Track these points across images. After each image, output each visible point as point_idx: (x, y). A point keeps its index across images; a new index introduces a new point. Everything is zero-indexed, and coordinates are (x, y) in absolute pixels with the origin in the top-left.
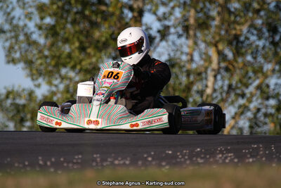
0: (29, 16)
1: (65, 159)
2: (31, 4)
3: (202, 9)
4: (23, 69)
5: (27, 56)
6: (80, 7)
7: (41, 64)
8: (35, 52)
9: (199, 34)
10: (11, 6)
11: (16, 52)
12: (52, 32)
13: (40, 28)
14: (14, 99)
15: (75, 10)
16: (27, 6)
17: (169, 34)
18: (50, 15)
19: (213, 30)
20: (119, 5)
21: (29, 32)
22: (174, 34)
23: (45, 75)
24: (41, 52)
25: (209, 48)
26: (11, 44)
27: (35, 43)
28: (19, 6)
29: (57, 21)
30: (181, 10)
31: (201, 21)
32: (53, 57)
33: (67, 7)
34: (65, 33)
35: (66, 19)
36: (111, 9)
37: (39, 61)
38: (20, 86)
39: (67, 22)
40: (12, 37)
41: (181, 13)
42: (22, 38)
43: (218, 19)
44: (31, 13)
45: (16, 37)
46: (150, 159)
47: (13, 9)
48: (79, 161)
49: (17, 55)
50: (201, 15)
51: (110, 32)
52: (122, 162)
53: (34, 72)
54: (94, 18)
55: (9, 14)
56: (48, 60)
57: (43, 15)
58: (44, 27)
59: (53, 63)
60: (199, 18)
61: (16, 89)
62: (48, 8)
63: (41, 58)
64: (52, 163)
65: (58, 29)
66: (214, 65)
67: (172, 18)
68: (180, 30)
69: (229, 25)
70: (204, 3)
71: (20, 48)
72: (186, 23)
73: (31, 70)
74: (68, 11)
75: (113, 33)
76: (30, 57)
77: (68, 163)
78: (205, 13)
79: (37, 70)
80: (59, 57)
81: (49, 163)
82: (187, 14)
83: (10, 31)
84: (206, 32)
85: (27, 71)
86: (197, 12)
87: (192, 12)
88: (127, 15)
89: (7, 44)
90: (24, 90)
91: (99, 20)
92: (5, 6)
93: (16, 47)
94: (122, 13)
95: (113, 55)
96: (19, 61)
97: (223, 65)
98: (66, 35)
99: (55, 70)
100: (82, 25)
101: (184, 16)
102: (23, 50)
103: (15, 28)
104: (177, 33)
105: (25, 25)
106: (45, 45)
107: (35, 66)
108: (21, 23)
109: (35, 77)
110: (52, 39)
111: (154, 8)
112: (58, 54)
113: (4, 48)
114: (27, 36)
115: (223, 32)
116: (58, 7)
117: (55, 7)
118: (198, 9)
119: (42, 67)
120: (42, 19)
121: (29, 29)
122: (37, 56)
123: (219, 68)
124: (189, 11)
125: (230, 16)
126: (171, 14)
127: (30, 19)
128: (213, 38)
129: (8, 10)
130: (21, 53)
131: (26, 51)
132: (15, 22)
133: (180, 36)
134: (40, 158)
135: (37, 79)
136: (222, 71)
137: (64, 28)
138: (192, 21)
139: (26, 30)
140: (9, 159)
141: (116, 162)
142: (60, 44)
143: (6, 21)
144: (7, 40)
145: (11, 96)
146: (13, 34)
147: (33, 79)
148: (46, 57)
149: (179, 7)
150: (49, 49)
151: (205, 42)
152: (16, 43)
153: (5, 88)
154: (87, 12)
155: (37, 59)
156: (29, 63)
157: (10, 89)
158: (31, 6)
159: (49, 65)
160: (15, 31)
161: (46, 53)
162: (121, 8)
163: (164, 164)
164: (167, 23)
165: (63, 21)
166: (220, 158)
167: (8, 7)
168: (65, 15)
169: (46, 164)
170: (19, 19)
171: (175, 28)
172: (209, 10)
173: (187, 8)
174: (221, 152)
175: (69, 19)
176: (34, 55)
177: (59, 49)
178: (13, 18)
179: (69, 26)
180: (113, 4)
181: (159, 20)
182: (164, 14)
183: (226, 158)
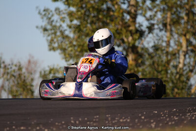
0: (63, 20)
1: (88, 118)
2: (64, 12)
3: (175, 12)
4: (60, 54)
5: (62, 45)
6: (95, 13)
7: (71, 51)
8: (67, 43)
9: (173, 29)
10: (51, 14)
11: (55, 43)
12: (78, 29)
13: (70, 27)
14: (54, 74)
15: (92, 15)
16: (61, 13)
17: (154, 29)
18: (76, 19)
19: (183, 26)
20: (121, 11)
21: (63, 30)
22: (157, 29)
23: (74, 57)
24: (71, 43)
25: (180, 38)
26: (52, 37)
27: (67, 37)
28: (57, 13)
29: (81, 22)
30: (162, 13)
31: (175, 20)
32: (79, 46)
33: (87, 13)
34: (87, 30)
35: (87, 21)
36: (116, 14)
37: (70, 49)
38: (58, 65)
39: (87, 23)
40: (52, 33)
41: (161, 15)
42: (58, 34)
43: (186, 18)
44: (64, 18)
45: (55, 33)
46: (143, 118)
47: (53, 15)
48: (97, 120)
49: (56, 45)
50: (174, 16)
51: (116, 28)
52: (125, 120)
53: (67, 56)
54: (105, 19)
55: (50, 18)
56: (76, 48)
57: (72, 18)
58: (72, 26)
59: (79, 50)
60: (173, 18)
61: (55, 67)
62: (75, 14)
63: (71, 46)
64: (79, 121)
65: (82, 27)
66: (184, 48)
67: (156, 18)
68: (161, 26)
69: (193, 22)
70: (176, 9)
71: (58, 40)
72: (165, 22)
73: (65, 55)
74: (88, 16)
75: (118, 29)
76: (64, 46)
77: (90, 122)
78: (177, 15)
79: (69, 54)
80: (83, 46)
81: (77, 122)
82: (166, 16)
83: (51, 30)
84: (178, 27)
85: (63, 55)
86: (172, 14)
87: (169, 15)
88: (126, 17)
89: (49, 38)
90: (60, 68)
91: (108, 21)
92: (47, 14)
93: (55, 40)
94: (123, 16)
95: (118, 43)
96: (57, 48)
97: (190, 48)
98: (87, 32)
99: (80, 54)
100: (97, 25)
101: (163, 17)
102: (60, 42)
103: (54, 28)
104: (159, 28)
105: (61, 26)
106: (74, 38)
107: (67, 52)
108: (58, 24)
109: (67, 59)
110: (78, 34)
111: (144, 12)
112: (82, 44)
113: (47, 40)
114: (62, 33)
115: (189, 27)
116: (82, 14)
117: (79, 13)
118: (173, 12)
119: (72, 53)
120: (71, 21)
121: (63, 28)
122: (69, 45)
123: (187, 50)
124: (167, 14)
125: (194, 16)
126: (155, 16)
127: (64, 21)
128: (183, 31)
129: (50, 16)
130: (58, 43)
131: (62, 42)
132: (54, 24)
133: (161, 30)
134: (72, 118)
135: (69, 61)
136: (189, 52)
137: (86, 27)
138: (169, 20)
139: (61, 28)
140: (52, 120)
141: (121, 120)
142: (84, 37)
143: (48, 23)
144: (49, 35)
145: (52, 72)
146: (53, 31)
147: (66, 61)
148: (75, 46)
149: (160, 11)
150: (76, 41)
151: (178, 33)
152: (55, 38)
153: (49, 67)
154: (100, 16)
155: (69, 47)
156: (64, 50)
157: (52, 67)
158: (64, 13)
159: (76, 51)
160: (54, 30)
161: (75, 43)
162: (122, 13)
163: (152, 121)
164: (152, 22)
165: (85, 22)
166: (189, 115)
167: (49, 14)
168: (86, 18)
169: (75, 122)
170: (57, 21)
171: (158, 25)
172: (180, 13)
173: (166, 12)
174: (189, 111)
175: (89, 21)
176: (67, 45)
177: (82, 40)
178: (53, 21)
179: (89, 25)
180: (117, 11)
181: (148, 20)
182: (151, 16)
183: (193, 116)
